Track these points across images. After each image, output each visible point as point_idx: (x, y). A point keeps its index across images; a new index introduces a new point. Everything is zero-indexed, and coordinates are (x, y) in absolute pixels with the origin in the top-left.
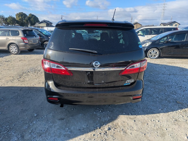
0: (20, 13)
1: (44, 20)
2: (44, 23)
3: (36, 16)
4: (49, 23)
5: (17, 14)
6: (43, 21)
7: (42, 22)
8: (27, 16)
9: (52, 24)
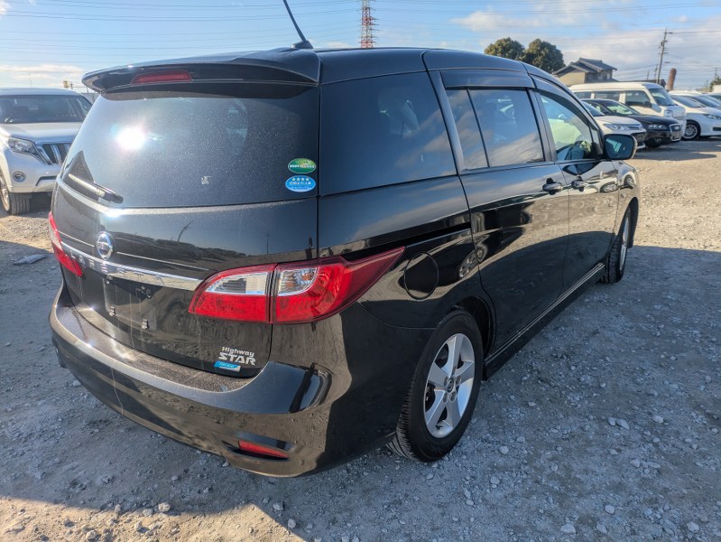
0: (500, 43)
1: (581, 59)
2: (579, 71)
3: (554, 47)
4: (599, 69)
5: (491, 45)
6: (576, 64)
7: (570, 69)
8: (523, 49)
9: (614, 73)
